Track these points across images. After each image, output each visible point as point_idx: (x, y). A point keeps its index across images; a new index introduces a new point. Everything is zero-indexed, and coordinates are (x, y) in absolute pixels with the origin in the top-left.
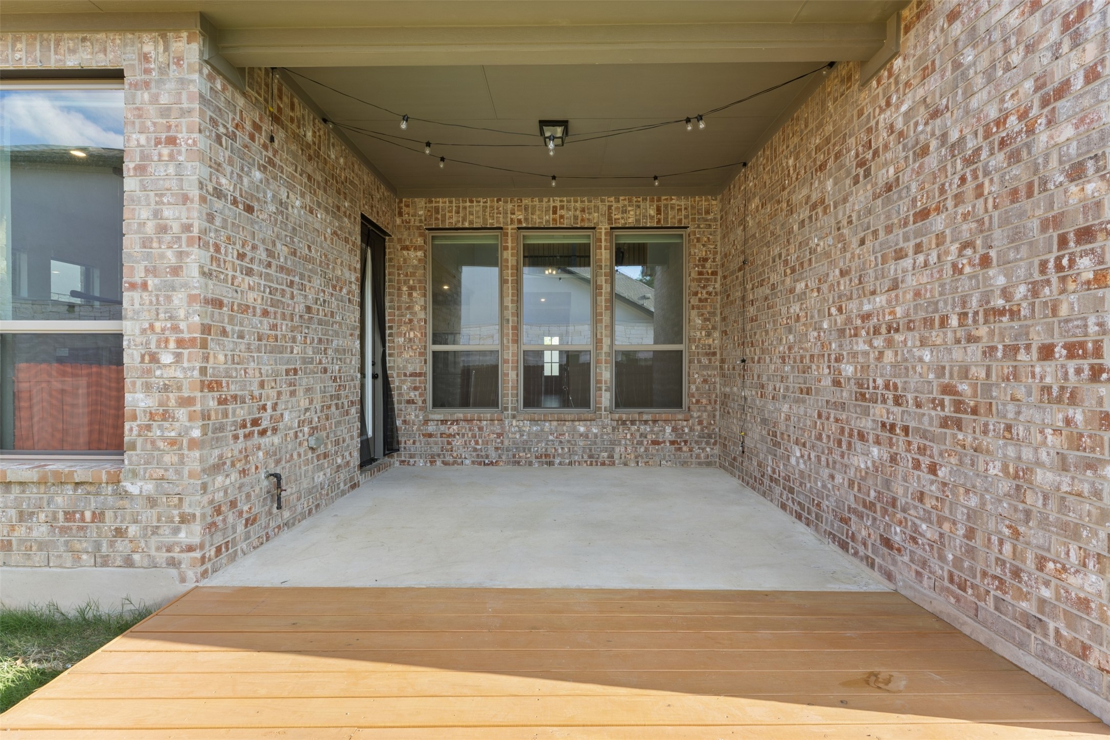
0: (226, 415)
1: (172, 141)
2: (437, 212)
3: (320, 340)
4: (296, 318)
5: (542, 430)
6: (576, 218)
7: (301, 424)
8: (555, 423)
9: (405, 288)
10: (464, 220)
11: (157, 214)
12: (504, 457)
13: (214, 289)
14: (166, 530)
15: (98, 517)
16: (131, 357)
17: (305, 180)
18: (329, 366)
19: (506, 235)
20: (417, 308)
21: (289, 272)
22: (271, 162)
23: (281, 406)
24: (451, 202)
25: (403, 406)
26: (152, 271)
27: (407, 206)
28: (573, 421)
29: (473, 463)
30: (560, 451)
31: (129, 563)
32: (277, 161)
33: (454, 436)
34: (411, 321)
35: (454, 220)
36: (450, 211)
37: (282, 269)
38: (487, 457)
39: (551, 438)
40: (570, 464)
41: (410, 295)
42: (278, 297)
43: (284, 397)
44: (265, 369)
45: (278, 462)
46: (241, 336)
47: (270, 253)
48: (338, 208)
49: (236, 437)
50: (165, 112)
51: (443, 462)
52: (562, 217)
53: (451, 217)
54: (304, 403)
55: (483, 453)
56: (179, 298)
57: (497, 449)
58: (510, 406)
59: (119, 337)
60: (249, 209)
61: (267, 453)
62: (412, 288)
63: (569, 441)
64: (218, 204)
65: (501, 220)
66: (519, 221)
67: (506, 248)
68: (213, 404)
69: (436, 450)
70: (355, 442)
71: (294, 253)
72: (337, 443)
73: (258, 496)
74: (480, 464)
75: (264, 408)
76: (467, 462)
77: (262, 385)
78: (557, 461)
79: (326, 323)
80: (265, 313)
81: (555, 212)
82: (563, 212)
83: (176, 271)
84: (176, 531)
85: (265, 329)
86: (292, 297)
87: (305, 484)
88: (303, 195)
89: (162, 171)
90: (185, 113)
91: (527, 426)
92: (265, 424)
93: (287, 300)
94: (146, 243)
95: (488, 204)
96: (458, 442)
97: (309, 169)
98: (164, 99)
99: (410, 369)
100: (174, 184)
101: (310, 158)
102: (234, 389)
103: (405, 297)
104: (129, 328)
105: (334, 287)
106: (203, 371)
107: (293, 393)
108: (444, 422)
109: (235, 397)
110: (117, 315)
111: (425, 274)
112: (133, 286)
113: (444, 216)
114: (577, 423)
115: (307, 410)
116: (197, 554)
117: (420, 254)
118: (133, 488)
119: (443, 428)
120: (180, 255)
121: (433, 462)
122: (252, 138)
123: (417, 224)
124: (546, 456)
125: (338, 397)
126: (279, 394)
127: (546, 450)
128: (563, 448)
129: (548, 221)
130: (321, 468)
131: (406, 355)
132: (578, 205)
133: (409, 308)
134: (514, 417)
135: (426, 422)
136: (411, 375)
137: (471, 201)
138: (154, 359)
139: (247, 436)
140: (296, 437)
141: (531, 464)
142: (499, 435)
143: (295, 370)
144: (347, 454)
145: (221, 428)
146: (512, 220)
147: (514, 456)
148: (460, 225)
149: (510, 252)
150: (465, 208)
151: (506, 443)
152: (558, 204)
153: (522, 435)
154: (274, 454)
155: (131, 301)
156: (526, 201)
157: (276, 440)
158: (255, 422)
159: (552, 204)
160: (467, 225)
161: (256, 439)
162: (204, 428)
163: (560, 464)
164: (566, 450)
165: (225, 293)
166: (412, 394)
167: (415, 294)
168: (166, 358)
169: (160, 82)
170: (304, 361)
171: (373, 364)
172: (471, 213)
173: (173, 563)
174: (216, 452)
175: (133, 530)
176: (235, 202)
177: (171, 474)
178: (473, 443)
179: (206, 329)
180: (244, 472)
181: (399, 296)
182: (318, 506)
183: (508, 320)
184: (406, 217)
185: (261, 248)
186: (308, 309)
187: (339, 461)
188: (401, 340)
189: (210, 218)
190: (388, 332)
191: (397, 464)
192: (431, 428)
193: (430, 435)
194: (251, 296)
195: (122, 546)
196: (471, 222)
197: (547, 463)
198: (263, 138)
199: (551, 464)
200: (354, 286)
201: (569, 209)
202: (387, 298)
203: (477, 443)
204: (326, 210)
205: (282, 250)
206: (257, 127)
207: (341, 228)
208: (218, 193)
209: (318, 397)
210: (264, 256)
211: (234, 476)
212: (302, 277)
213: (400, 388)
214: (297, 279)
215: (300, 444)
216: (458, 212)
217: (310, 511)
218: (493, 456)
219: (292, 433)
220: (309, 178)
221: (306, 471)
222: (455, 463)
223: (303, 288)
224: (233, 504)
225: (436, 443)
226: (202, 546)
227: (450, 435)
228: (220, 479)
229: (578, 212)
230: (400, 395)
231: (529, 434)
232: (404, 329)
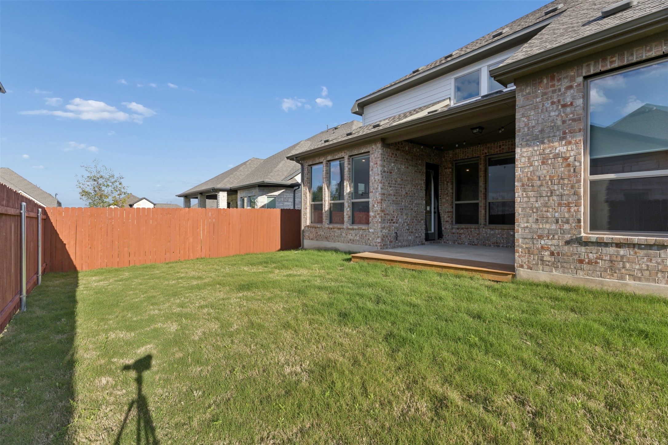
0: (385, 217)
1: (377, 163)
2: (456, 154)
3: (410, 201)
4: (403, 196)
5: (495, 233)
6: (509, 148)
7: (404, 222)
8: (500, 230)
9: (445, 182)
10: (465, 155)
11: (374, 178)
12: (480, 243)
13: (383, 191)
14: (375, 239)
15: (366, 236)
16: (371, 206)
17: (406, 160)
18: (414, 209)
19: (481, 159)
20: (449, 189)
21: (401, 185)
22: (396, 160)
23: (398, 217)
24: (461, 150)
25: (445, 223)
26: (373, 189)
27: (446, 154)
28: (508, 229)
29: (468, 244)
30: (502, 241)
31: (370, 245)
32: (398, 159)
33: (462, 234)
34: (447, 193)
35: (461, 157)
36: (460, 154)
37: (399, 184)
38: (474, 242)
39: (498, 236)
40: (507, 247)
41: (447, 184)
42: (398, 191)
43: (399, 215)
44: (394, 208)
45: (398, 230)
46: (389, 201)
47: (396, 181)
48: (417, 164)
49: (388, 222)
50: (376, 158)
51: (458, 243)
52: (503, 149)
53: (461, 156)
54: (405, 217)
55: (472, 241)
56: (377, 194)
57: (477, 239)
58: (482, 223)
59: (369, 202)
60: (391, 173)
61: (395, 228)
62: (448, 182)
63: (506, 238)
64: (384, 174)
65: (479, 154)
66: (486, 153)
67: (481, 164)
68: (383, 215)
69: (455, 238)
70: (423, 231)
71: (402, 180)
72: (416, 230)
73: (393, 237)
74: (471, 244)
75: (394, 217)
76: (466, 243)
77: (394, 212)
78: (501, 245)
79: (412, 196)
80: (394, 195)
81: (500, 147)
82: (503, 147)
83: (377, 188)
84: (377, 239)
85: (394, 199)
86: (402, 191)
87: (405, 238)
88: (405, 165)
89: (375, 169)
90: (378, 158)
91: (489, 231)
92: (394, 221)
93: (400, 192)
94: (373, 184)
95: (474, 149)
96: (463, 236)
97: (407, 157)
98: (376, 156)
99: (447, 210)
100: (377, 172)
101: (407, 154)
102: (387, 212)
103: (445, 186)
104: (370, 200)
105: (415, 186)
106: (381, 208)
107: (402, 215)
108: (458, 229)
109: (387, 214)
110: (368, 198)
111: (452, 177)
112: (371, 192)
113: (458, 155)
114: (509, 231)
115: (406, 219)
116: (380, 244)
117: (450, 170)
118: (371, 231)
119: (458, 231)
120: (378, 185)
121: (454, 243)
122: (392, 157)
123: (450, 160)
124: (497, 243)
125: (417, 217)
126: (398, 214)
127: (497, 241)
128: (503, 241)
129: (497, 151)
130: (411, 235)
131: (446, 206)
132: (510, 143)
133: (446, 189)
134: (484, 227)
135: (452, 228)
136: (447, 212)
137: (468, 149)
138: (374, 206)
139: (390, 223)
140: (403, 225)
141: (490, 246)
142: (478, 234)
143: (403, 209)
144: (420, 234)
145: (384, 220)
146: (483, 153)
147: (484, 242)
148: (464, 158)
149: (482, 165)
150: (466, 152)
151: (481, 237)
152: (501, 144)
153: (487, 235)
154: (396, 228)
155: (371, 195)
156: (488, 145)
157: (397, 225)
158: (392, 220)
159: (499, 144)
160: (466, 157)
161: (392, 224)
162: (381, 219)
163: (502, 246)
164: (505, 241)
165: (386, 192)
166: (448, 219)
167: (449, 184)
168: (376, 206)
169: (375, 152)
170: (405, 206)
171: (434, 208)
172: (468, 153)
173: (376, 246)
174: (384, 225)
175: (371, 239)
176: (388, 172)
177: (376, 228)
178: (468, 237)
179: (382, 200)
180: (389, 230)
181: (444, 185)
182: (409, 245)
183: (481, 191)
184: (446, 158)
185: (394, 180)
186: (407, 193)
187: (417, 235)
188: (444, 200)
189: (383, 177)
190: (439, 198)
191: (443, 243)
192: (454, 231)
193: (454, 233)
194: (391, 192)
195: (369, 241)
196: (468, 156)
197: (497, 246)
198: (394, 155)
199: (498, 246)
200: (423, 185)
201: (506, 145)
202: (439, 186)
203: (470, 237)
204: (412, 166)
205: (399, 180)
206: (393, 154)
207: (417, 169)
208: (384, 172)
209: (409, 216)
210: (394, 182)
211: (387, 231)
212: (404, 185)
213: (444, 217)
214: (403, 186)
215: (404, 227)
216: (463, 153)
217: (407, 246)
218: (476, 242)
219: (401, 224)
220: (407, 159)
221: (406, 235)
222: (462, 244)
223: (405, 188)
224: (387, 237)
225: (455, 236)
226: (381, 243)
227: (460, 234)
228: (384, 230)
229: (510, 146)
230: (444, 219)
231: (489, 234)
232: (445, 196)
